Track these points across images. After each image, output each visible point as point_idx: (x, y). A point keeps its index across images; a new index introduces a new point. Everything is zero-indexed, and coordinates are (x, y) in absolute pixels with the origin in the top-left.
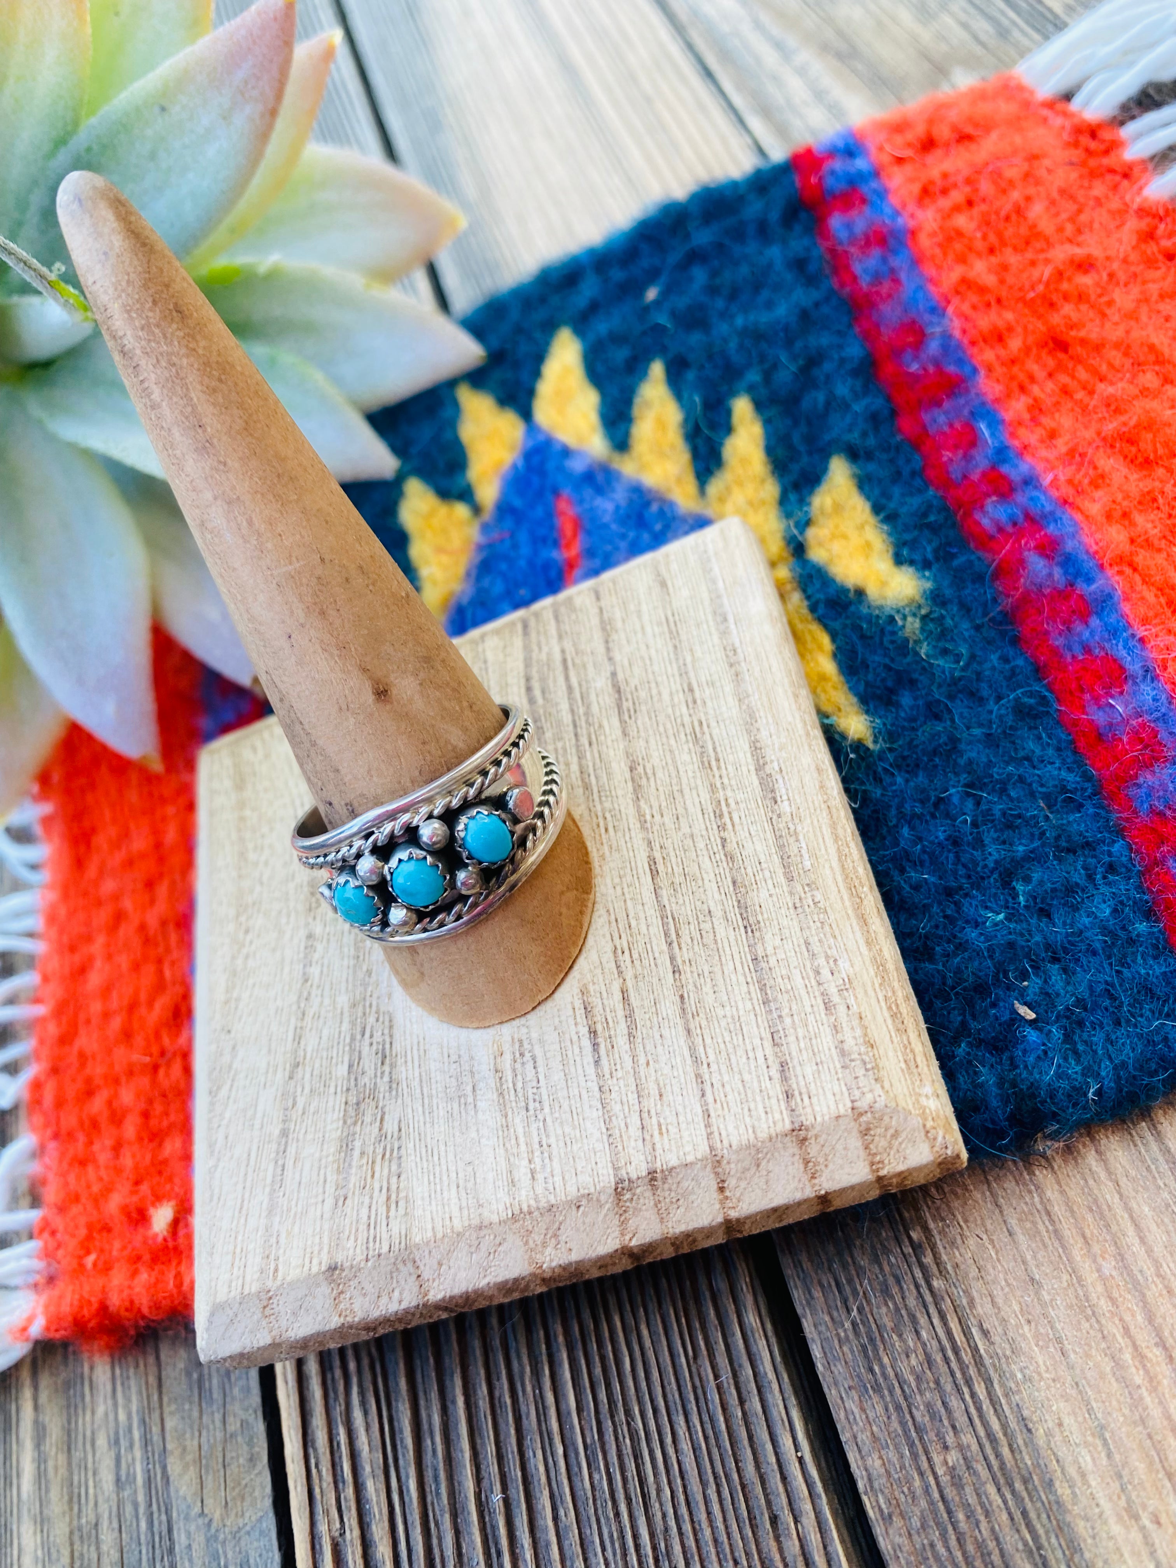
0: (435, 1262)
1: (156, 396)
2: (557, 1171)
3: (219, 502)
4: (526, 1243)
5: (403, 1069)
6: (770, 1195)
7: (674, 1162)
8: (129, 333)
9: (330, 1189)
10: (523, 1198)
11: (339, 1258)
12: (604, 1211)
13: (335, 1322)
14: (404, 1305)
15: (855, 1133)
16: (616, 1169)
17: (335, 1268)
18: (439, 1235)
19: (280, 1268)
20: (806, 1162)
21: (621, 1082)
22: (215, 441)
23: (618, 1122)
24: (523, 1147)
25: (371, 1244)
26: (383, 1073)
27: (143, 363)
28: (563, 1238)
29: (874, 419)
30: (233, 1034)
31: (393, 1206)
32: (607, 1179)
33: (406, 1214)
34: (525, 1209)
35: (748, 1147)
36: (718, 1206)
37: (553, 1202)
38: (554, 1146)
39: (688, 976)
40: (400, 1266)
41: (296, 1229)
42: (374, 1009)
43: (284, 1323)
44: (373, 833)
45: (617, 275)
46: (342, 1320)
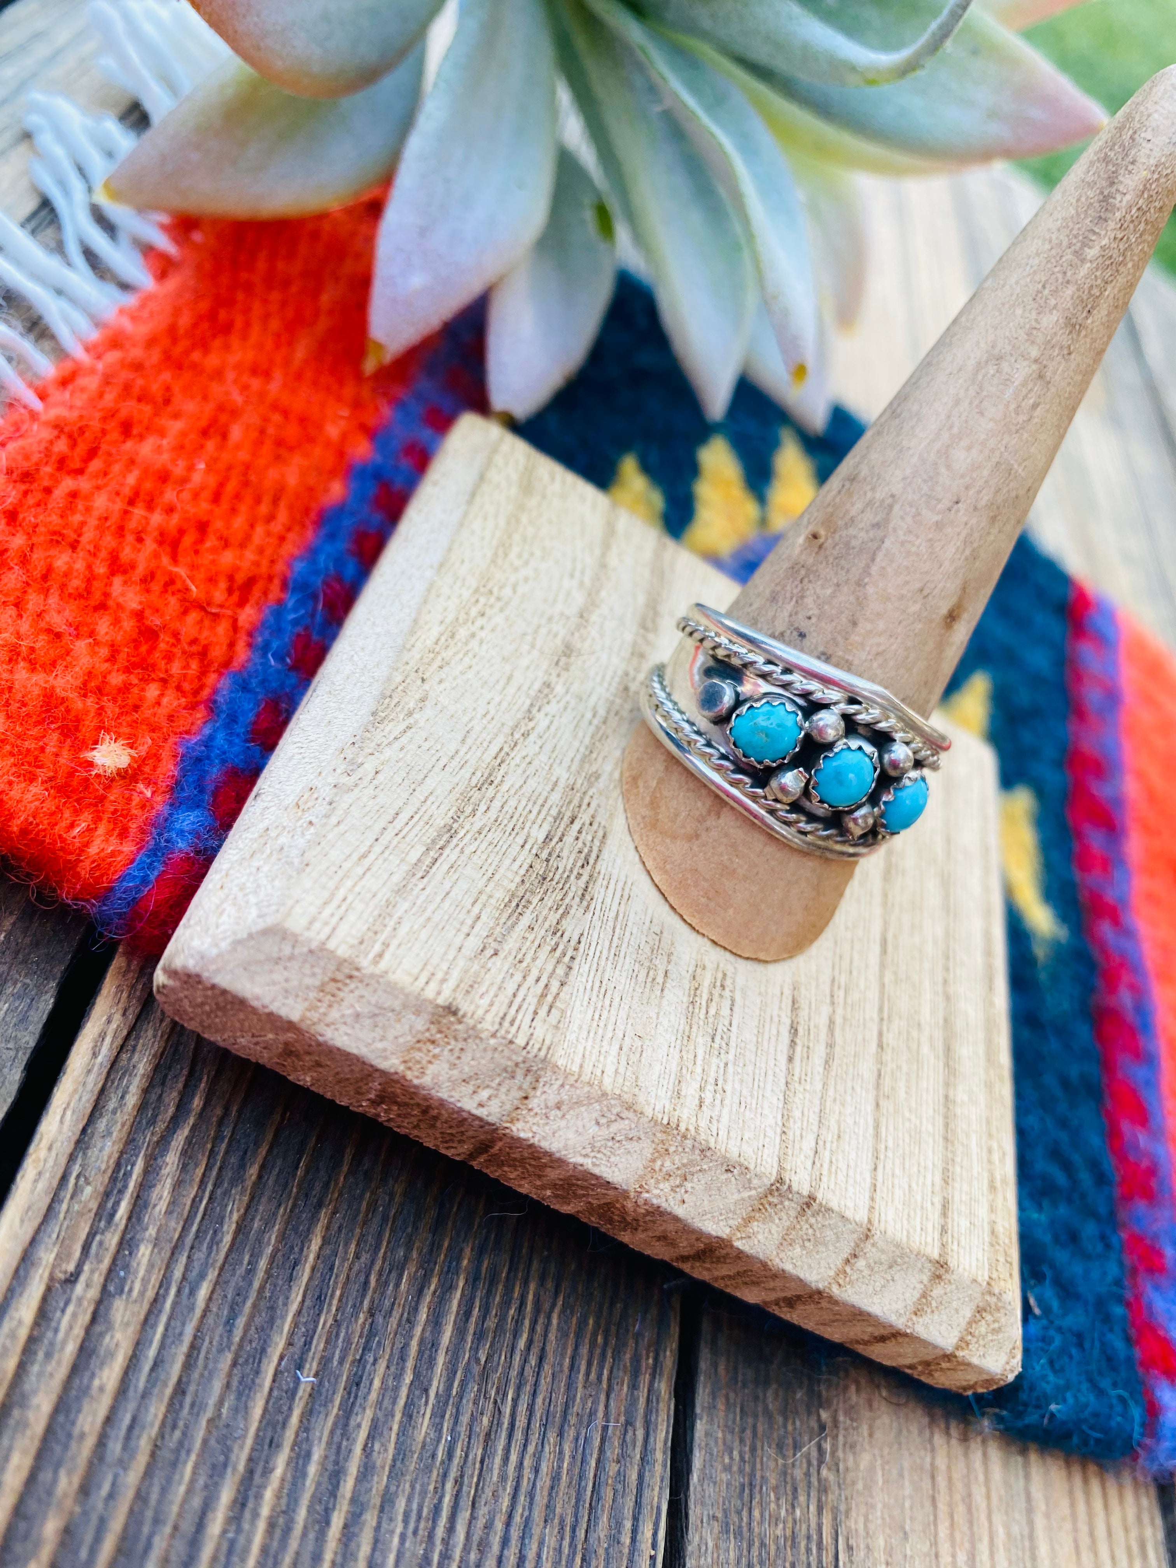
0: (557, 1099)
1: (1092, 253)
2: (725, 1120)
3: (1034, 367)
4: (654, 1161)
5: (602, 890)
6: (876, 1299)
7: (834, 1205)
8: (1128, 197)
9: (481, 930)
10: (684, 1117)
11: (465, 1007)
12: (746, 1194)
13: (391, 1063)
14: (481, 1112)
15: (973, 1306)
16: (781, 1168)
17: (455, 1013)
18: (585, 1078)
19: (387, 956)
20: (924, 1295)
21: (807, 1096)
22: (1083, 333)
23: (795, 1128)
24: (699, 1070)
25: (506, 1024)
26: (579, 875)
27: (1111, 225)
28: (688, 1185)
30: (426, 686)
31: (545, 1008)
32: (769, 1169)
33: (557, 1027)
34: (682, 1128)
35: (898, 1246)
36: (832, 1273)
37: (712, 1145)
38: (729, 1093)
39: (888, 1056)
40: (520, 1073)
41: (424, 935)
42: (591, 810)
43: (334, 1014)
44: (860, 703)
46: (401, 1068)
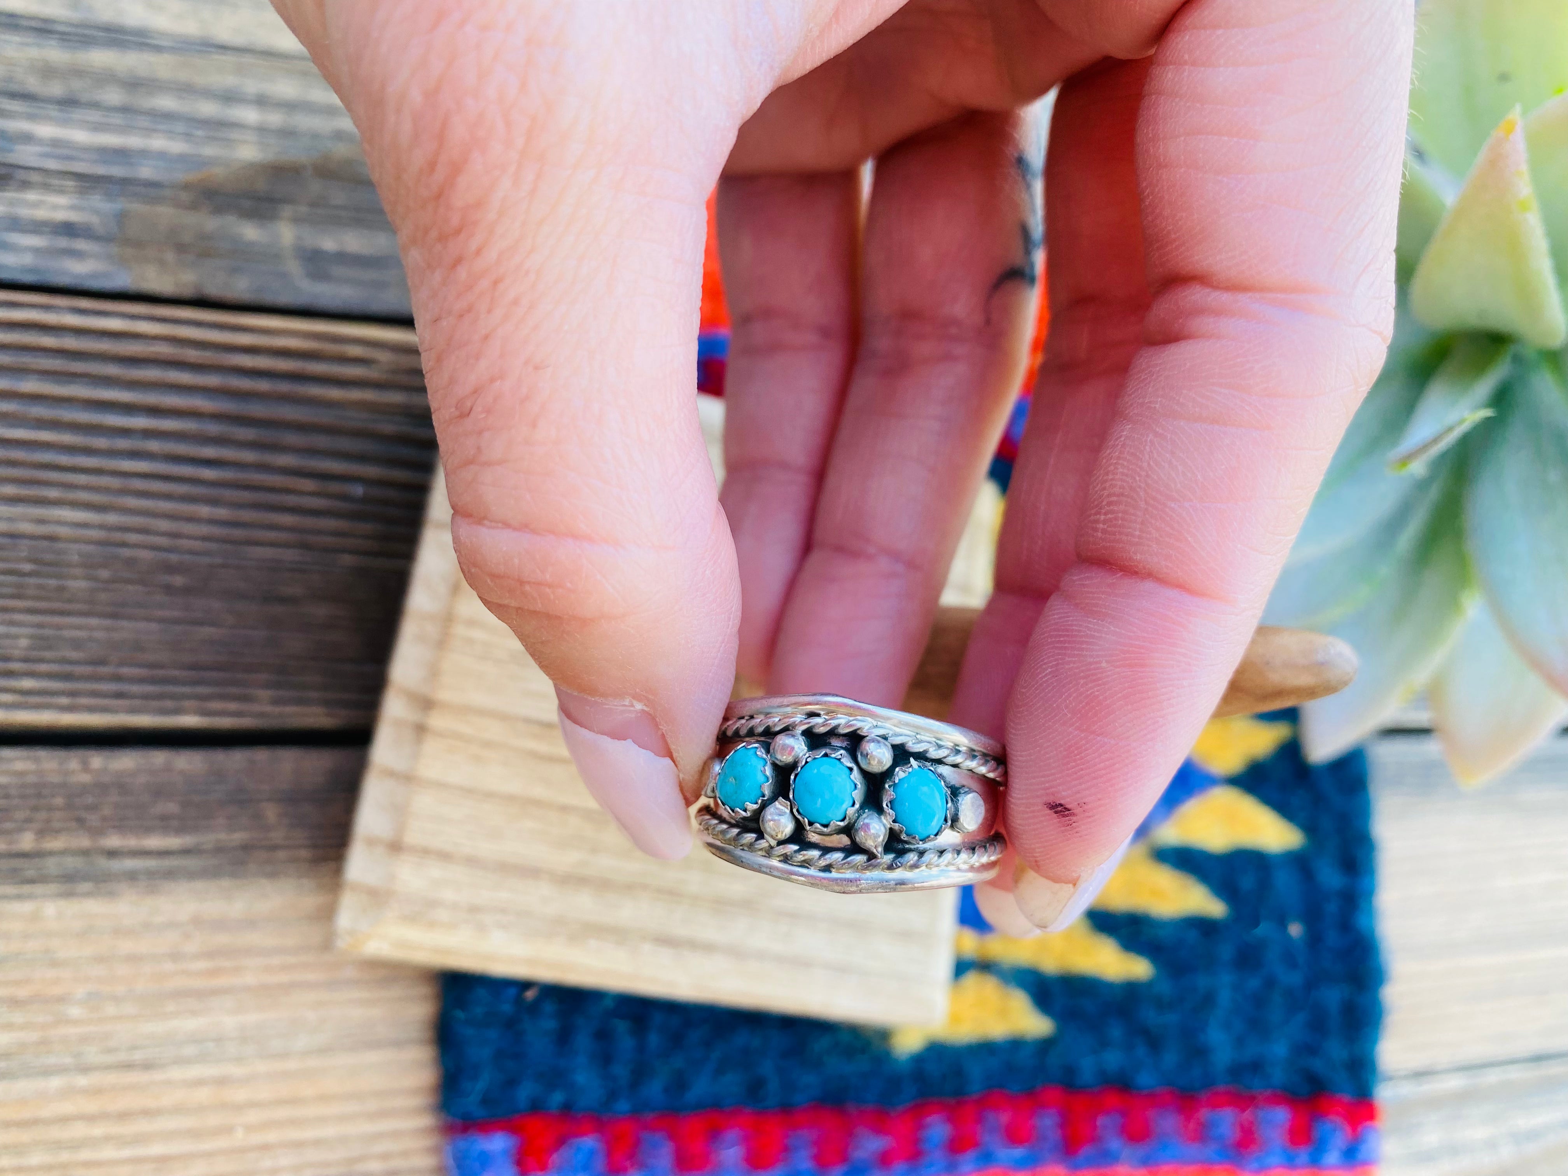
29: (1070, 1071)
45: (1332, 908)
